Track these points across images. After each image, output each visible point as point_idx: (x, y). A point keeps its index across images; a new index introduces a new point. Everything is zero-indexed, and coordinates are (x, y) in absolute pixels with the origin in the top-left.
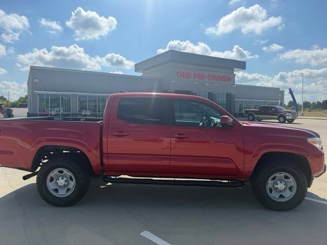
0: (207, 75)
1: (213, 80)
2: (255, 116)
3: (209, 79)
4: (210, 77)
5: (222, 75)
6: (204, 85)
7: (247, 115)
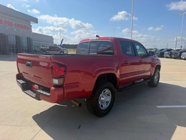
0: (14, 23)
1: (18, 28)
2: (47, 52)
3: (16, 27)
4: (17, 25)
5: (24, 25)
6: (13, 30)
7: (42, 51)
